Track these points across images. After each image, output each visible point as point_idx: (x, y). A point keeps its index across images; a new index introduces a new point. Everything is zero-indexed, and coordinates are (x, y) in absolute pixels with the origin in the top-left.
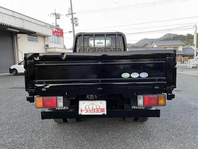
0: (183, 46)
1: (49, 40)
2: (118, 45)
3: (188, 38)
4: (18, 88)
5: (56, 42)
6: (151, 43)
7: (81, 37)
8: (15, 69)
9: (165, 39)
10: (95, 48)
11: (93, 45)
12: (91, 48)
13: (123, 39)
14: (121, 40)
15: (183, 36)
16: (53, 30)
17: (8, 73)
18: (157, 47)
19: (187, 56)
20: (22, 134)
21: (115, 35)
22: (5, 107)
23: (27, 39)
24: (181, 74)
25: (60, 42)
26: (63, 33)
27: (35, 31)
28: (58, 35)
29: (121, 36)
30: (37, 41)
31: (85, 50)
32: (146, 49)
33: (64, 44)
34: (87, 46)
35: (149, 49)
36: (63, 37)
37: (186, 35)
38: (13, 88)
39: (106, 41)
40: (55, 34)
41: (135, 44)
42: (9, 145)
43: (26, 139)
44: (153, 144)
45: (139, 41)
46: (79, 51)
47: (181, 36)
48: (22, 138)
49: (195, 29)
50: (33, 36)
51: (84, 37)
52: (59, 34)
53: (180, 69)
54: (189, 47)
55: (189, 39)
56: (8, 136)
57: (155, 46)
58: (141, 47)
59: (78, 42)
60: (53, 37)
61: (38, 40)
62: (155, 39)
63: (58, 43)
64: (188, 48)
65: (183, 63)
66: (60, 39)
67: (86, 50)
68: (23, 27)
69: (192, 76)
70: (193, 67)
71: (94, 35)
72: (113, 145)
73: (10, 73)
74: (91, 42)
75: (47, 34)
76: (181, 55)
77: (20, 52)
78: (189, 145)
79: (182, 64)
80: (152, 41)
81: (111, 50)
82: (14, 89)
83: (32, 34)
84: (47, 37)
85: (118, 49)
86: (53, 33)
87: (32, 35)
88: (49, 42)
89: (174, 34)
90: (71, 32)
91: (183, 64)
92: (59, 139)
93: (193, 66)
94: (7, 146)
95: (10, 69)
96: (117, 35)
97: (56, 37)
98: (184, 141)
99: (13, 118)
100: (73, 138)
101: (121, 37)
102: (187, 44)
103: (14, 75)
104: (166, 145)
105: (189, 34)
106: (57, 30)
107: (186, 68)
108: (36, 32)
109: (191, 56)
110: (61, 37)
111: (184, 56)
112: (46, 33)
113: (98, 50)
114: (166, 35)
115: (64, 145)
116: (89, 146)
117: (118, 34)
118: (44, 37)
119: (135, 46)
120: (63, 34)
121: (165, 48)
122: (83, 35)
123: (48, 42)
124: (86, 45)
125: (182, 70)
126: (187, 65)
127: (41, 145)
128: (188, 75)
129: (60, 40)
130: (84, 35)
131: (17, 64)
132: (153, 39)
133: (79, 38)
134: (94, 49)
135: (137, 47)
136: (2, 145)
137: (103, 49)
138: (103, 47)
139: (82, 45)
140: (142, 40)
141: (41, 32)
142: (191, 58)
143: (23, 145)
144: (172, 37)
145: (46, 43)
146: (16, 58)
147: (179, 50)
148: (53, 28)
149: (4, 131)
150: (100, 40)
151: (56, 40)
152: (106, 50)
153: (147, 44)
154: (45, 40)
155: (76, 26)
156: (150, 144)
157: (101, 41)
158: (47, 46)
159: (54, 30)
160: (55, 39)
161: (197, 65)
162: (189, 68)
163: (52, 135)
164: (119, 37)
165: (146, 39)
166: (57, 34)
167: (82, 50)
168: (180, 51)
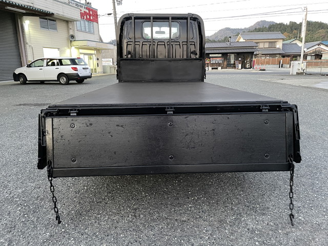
0: (283, 40)
1: (75, 28)
2: (190, 36)
3: (291, 28)
4: (28, 105)
5: (87, 30)
6: (236, 36)
7: (130, 21)
8: (22, 75)
9: (256, 29)
10: (153, 39)
11: (150, 35)
12: (147, 41)
13: (198, 25)
14: (195, 27)
15: (284, 25)
16: (81, 10)
17: (12, 80)
18: (245, 41)
19: (288, 56)
20: (38, 180)
21: (186, 18)
22: (8, 136)
23: (39, 26)
24: (281, 84)
25: (94, 31)
26: (97, 15)
27: (51, 11)
28: (89, 20)
29: (195, 21)
30: (55, 29)
31: (136, 43)
32: (229, 44)
33: (99, 35)
34: (141, 37)
35: (233, 45)
36: (98, 23)
37: (288, 24)
38: (20, 105)
39: (172, 28)
40: (85, 18)
41: (211, 36)
42: (18, 199)
43: (46, 189)
44: (249, 194)
45: (217, 32)
46: (127, 45)
47: (281, 25)
48: (40, 187)
49: (305, 13)
50: (49, 20)
51: (136, 21)
52: (92, 18)
53: (278, 76)
54: (293, 42)
55: (292, 30)
56: (17, 184)
57: (242, 40)
58: (219, 42)
59: (126, 29)
60: (82, 22)
61: (58, 27)
62: (241, 29)
63: (90, 32)
64: (290, 44)
65: (282, 67)
66: (93, 26)
67: (138, 43)
68: (32, 5)
69: (297, 86)
70: (298, 74)
71: (152, 18)
72: (189, 198)
73: (15, 81)
74: (147, 31)
75: (72, 16)
76: (280, 54)
77: (30, 46)
78: (306, 196)
79: (281, 69)
80: (237, 32)
81: (178, 43)
82: (22, 106)
83: (46, 17)
84: (71, 22)
85: (190, 43)
86: (82, 15)
87: (46, 19)
88: (76, 31)
89: (270, 22)
90: (111, 14)
91: (283, 69)
92: (101, 188)
93: (298, 72)
94: (16, 201)
95: (14, 74)
96: (189, 19)
97: (87, 23)
98: (298, 190)
99: (22, 153)
100: (124, 186)
101: (196, 23)
102: (289, 37)
103: (21, 84)
104: (270, 197)
105: (292, 22)
106: (88, 12)
107: (287, 75)
108: (53, 14)
109: (295, 57)
110: (95, 23)
111: (284, 57)
112: (69, 16)
113: (159, 43)
114: (258, 23)
115: (109, 199)
116: (149, 200)
117: (191, 18)
118: (67, 22)
119: (211, 39)
120: (97, 18)
121: (257, 43)
122: (133, 18)
123: (74, 30)
124: (138, 35)
125: (282, 77)
126: (289, 69)
127: (72, 200)
128: (292, 86)
129: (93, 28)
130: (136, 18)
131: (24, 66)
132: (239, 29)
133: (126, 22)
134: (152, 42)
135: (214, 42)
136: (7, 199)
137: (166, 42)
138: (167, 39)
139: (131, 35)
140: (222, 30)
141: (62, 14)
142: (294, 59)
143: (42, 199)
144: (267, 27)
145: (71, 33)
146: (23, 56)
147: (278, 46)
148: (82, 7)
149: (10, 176)
150: (160, 27)
151: (87, 28)
152: (172, 43)
153: (230, 37)
154: (68, 27)
155: (118, 4)
156: (246, 195)
157: (163, 29)
158: (72, 37)
159: (83, 10)
160: (85, 27)
161: (303, 70)
162: (292, 75)
163: (88, 182)
164: (193, 22)
165: (228, 29)
166: (88, 17)
167: (131, 43)
168: (279, 49)
